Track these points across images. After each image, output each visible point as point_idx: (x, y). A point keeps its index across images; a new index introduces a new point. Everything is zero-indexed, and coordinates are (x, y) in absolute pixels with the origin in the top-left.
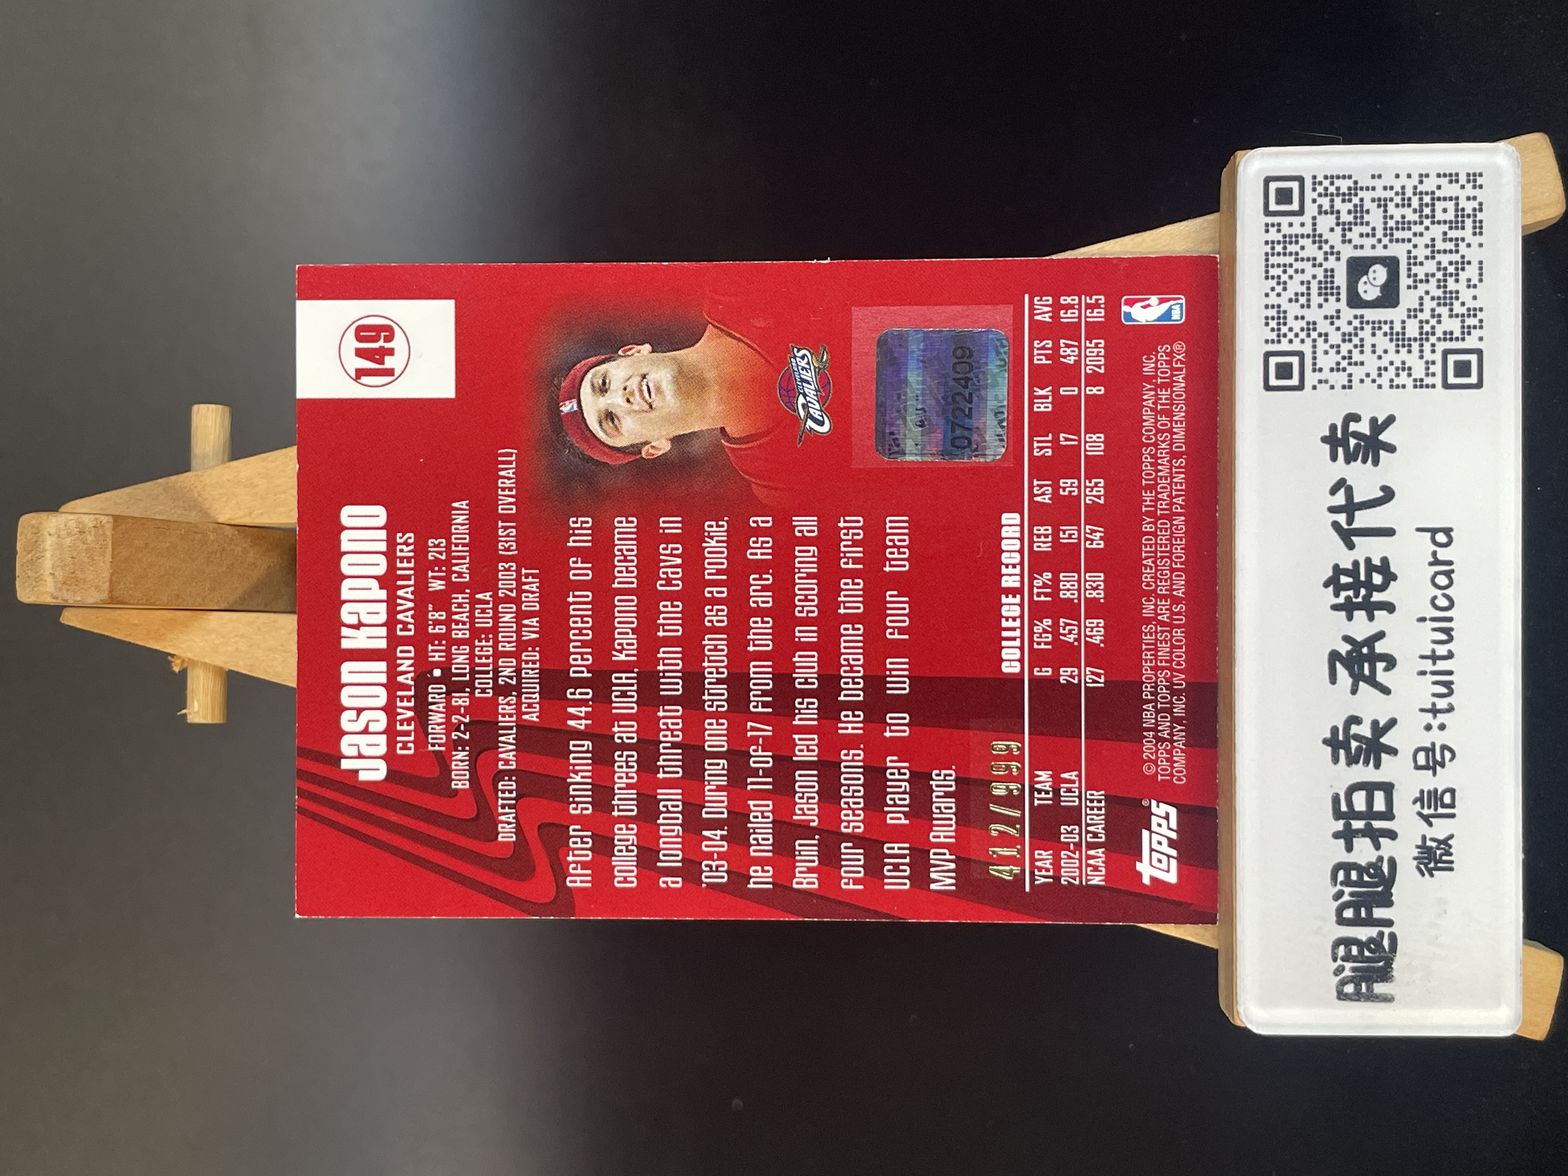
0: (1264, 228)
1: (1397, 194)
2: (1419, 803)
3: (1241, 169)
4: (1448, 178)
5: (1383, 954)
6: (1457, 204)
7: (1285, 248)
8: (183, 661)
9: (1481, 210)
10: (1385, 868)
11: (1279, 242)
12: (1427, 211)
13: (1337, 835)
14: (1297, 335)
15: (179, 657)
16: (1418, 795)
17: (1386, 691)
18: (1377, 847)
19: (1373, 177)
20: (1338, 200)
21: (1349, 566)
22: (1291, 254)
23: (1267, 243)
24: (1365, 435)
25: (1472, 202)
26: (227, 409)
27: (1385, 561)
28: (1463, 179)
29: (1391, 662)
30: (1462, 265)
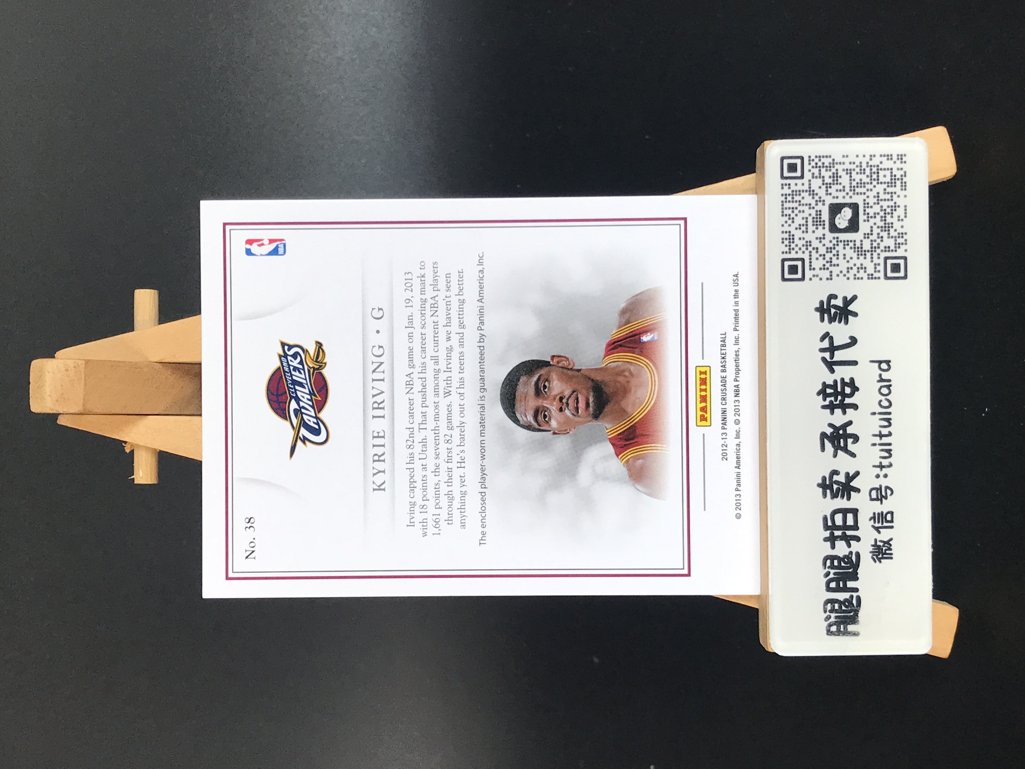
0: (780, 186)
1: (857, 166)
2: (872, 520)
3: (767, 150)
4: (886, 158)
5: (853, 608)
6: (892, 173)
7: (793, 198)
8: (132, 445)
9: (905, 176)
10: (854, 558)
11: (789, 195)
12: (875, 176)
13: (826, 540)
14: (800, 249)
15: (130, 443)
16: (872, 516)
17: (853, 455)
18: (849, 546)
19: (843, 156)
20: (823, 170)
21: (832, 384)
22: (796, 201)
24: (840, 307)
25: (900, 171)
26: (156, 291)
27: (852, 380)
28: (895, 158)
29: (856, 438)
30: (895, 207)
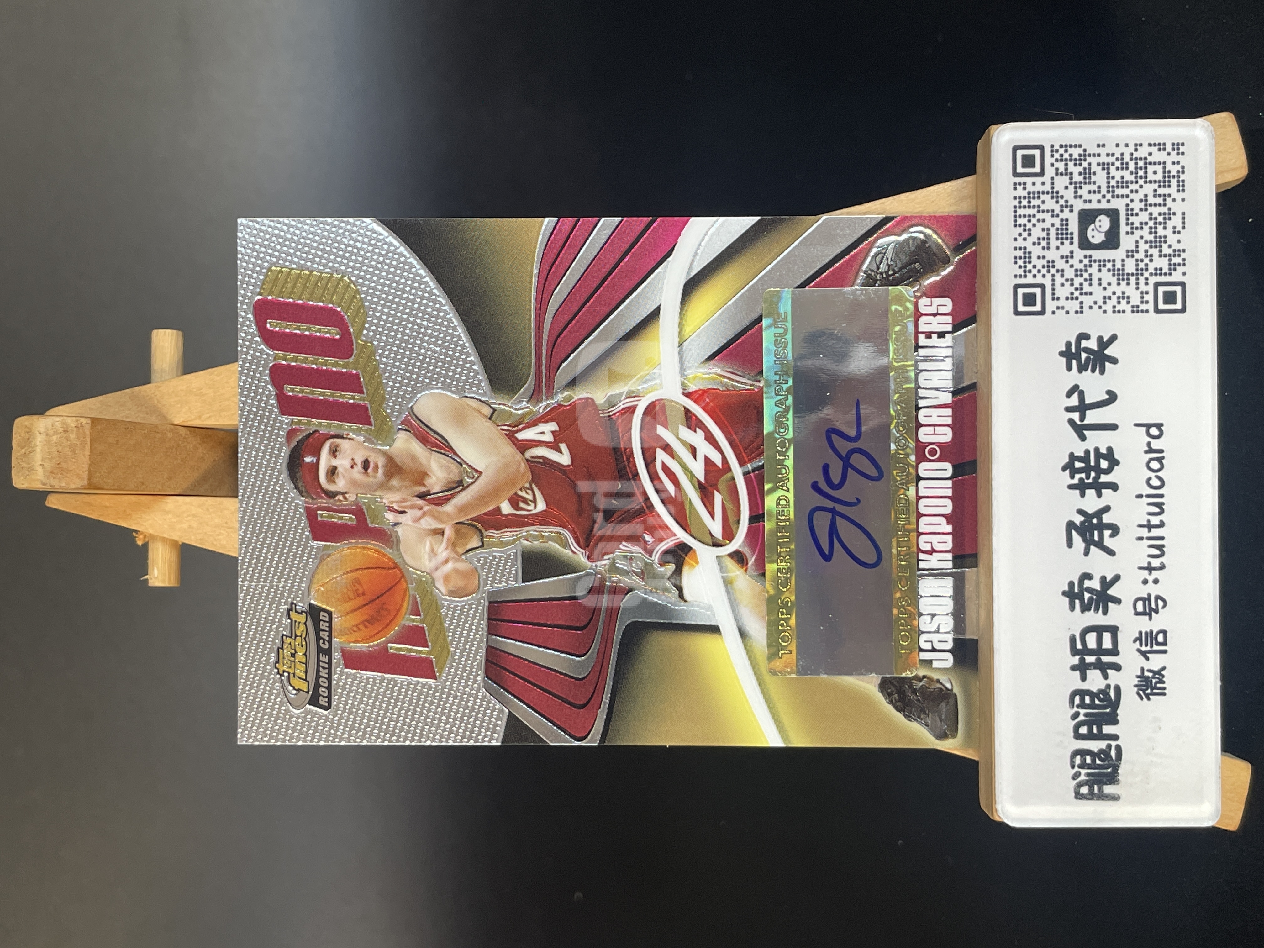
0: (1013, 186)
1: (1117, 159)
2: (1138, 642)
3: (994, 140)
4: (1157, 147)
5: (1111, 762)
6: (1164, 168)
7: (1029, 202)
8: (145, 536)
9: (1183, 172)
10: (1112, 694)
11: (1025, 198)
12: (1141, 173)
13: (1074, 668)
14: (1039, 271)
15: (142, 533)
16: (1137, 635)
17: (1111, 553)
18: (1106, 677)
19: (1098, 146)
20: (1071, 164)
21: (1082, 455)
22: (1034, 207)
23: (1015, 198)
24: (1093, 350)
25: (1176, 166)
26: (180, 333)
27: (1110, 449)
28: (1169, 148)
29: (1115, 530)
30: (1169, 215)
